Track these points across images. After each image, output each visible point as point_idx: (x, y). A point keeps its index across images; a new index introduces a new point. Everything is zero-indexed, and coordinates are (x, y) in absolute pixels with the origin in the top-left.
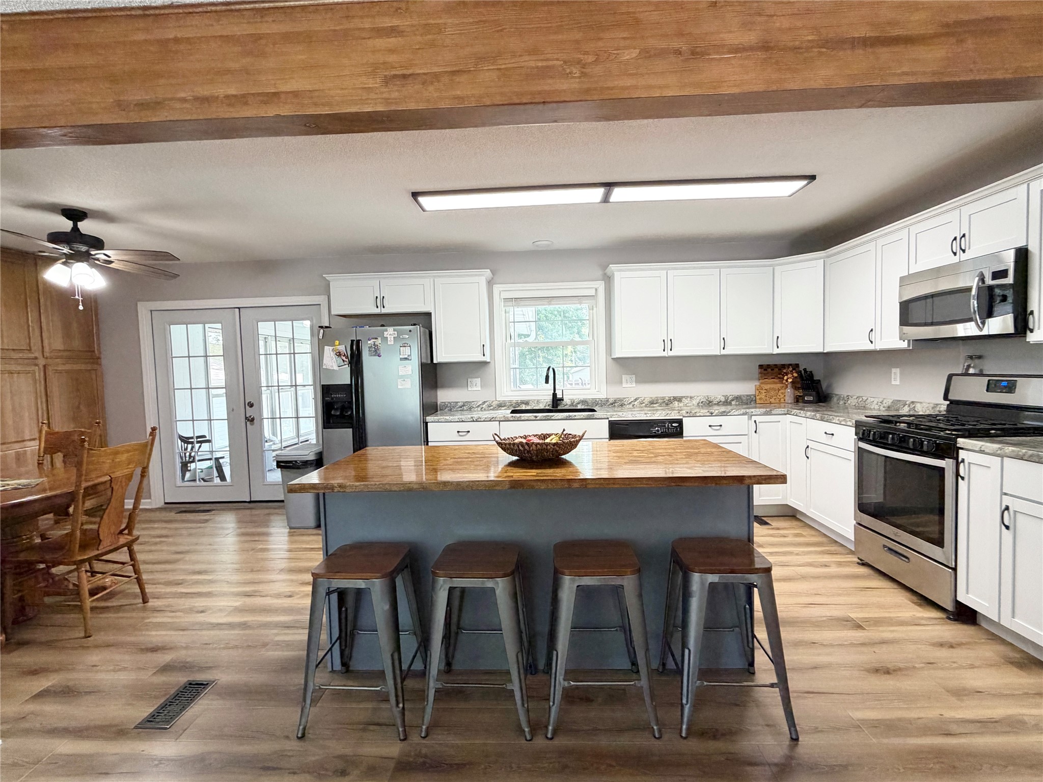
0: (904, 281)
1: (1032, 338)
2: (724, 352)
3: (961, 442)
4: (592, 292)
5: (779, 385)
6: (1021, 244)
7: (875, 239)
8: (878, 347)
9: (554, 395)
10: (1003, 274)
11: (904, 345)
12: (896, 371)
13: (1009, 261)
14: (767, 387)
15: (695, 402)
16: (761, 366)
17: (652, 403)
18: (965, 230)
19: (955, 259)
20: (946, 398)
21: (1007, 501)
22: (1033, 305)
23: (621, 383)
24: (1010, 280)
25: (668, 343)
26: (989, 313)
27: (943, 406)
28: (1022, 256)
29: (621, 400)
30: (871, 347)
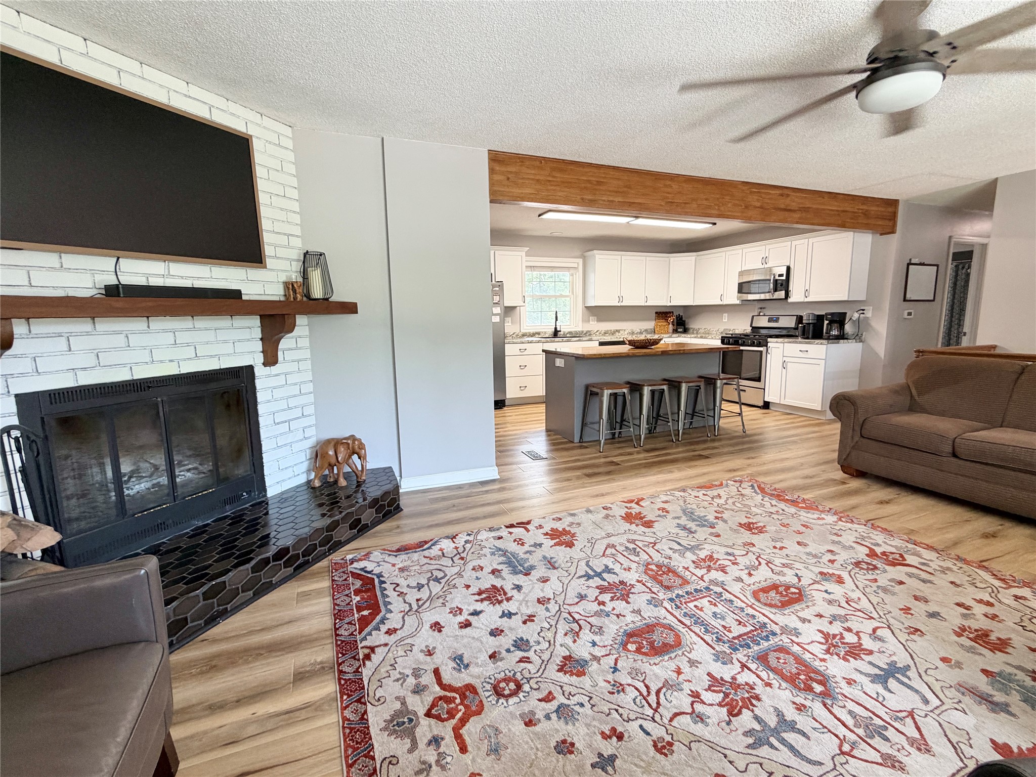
0: (741, 274)
1: (790, 300)
2: (646, 304)
3: (769, 340)
4: (576, 265)
5: (665, 324)
6: (788, 264)
7: (726, 251)
8: (725, 303)
9: (556, 328)
10: (781, 275)
11: (738, 302)
12: (726, 315)
13: (783, 271)
14: (660, 324)
15: (626, 333)
16: (656, 313)
17: (605, 333)
18: (767, 255)
19: (763, 267)
20: (751, 326)
21: (785, 359)
22: (790, 288)
23: (589, 321)
24: (784, 278)
25: (620, 298)
26: (776, 290)
27: (749, 330)
28: (788, 269)
29: (589, 331)
30: (721, 303)
